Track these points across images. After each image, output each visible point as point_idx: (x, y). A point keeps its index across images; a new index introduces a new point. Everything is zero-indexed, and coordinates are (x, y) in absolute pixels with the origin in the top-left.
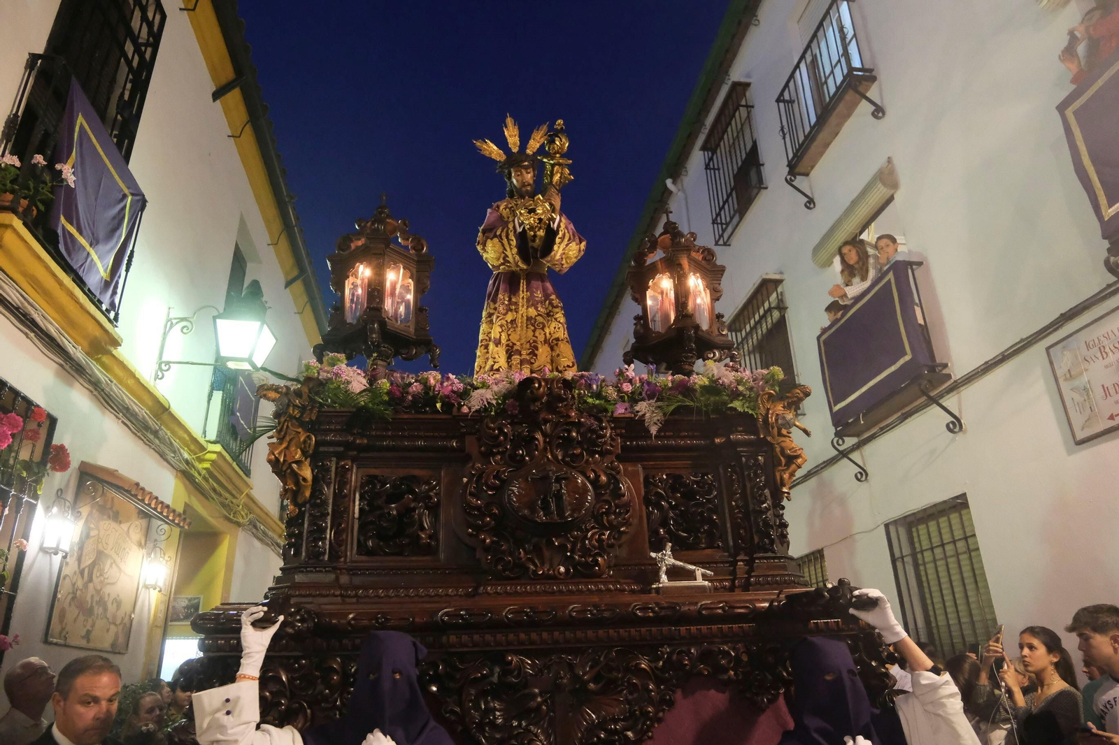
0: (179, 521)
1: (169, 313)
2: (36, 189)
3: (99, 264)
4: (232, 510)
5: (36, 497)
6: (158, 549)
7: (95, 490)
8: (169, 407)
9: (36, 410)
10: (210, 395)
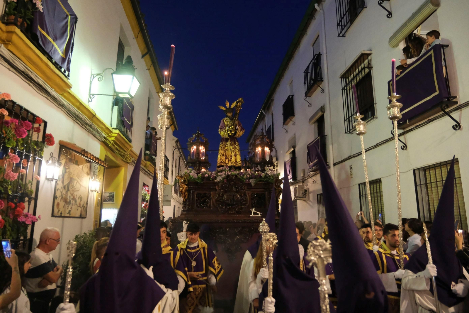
0: (103, 164)
1: (92, 71)
2: (25, 13)
3: (59, 50)
4: (125, 157)
5: (41, 157)
6: (95, 175)
7: (67, 153)
8: (95, 114)
9: (37, 118)
10: (113, 108)
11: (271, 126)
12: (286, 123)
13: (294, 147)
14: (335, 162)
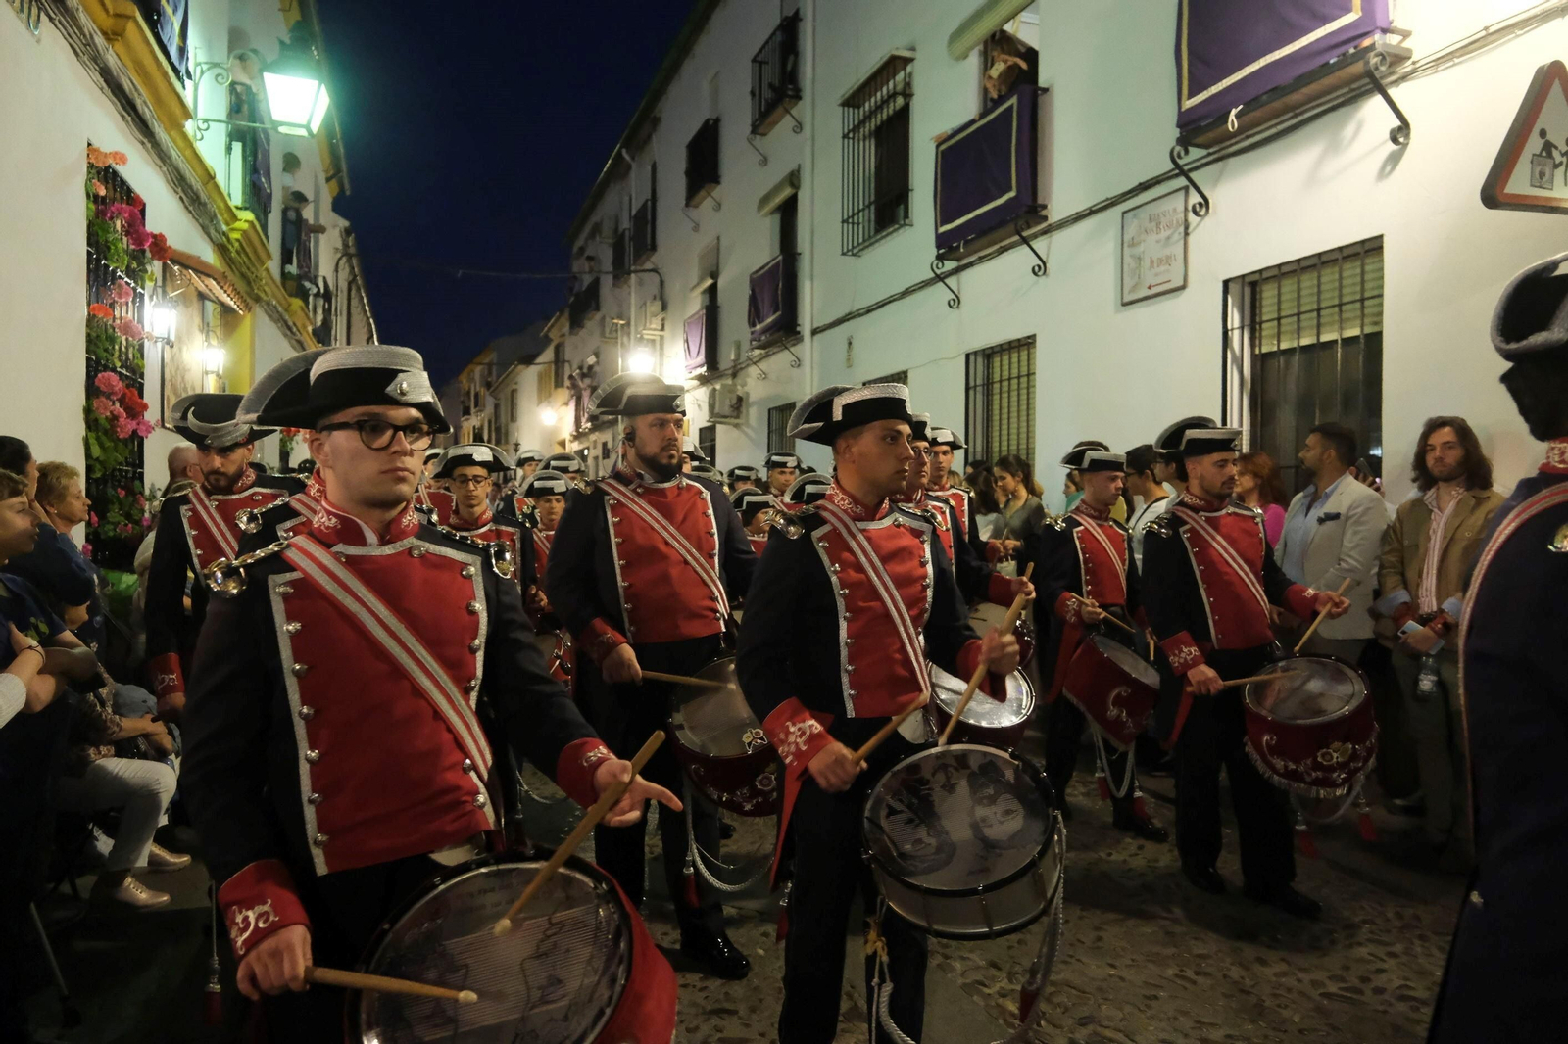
3: (175, 29)
4: (256, 285)
5: (143, 288)
6: (211, 333)
7: (182, 277)
8: (214, 174)
9: (135, 196)
10: (229, 149)
11: (649, 202)
12: (693, 203)
13: (715, 275)
14: (816, 326)
